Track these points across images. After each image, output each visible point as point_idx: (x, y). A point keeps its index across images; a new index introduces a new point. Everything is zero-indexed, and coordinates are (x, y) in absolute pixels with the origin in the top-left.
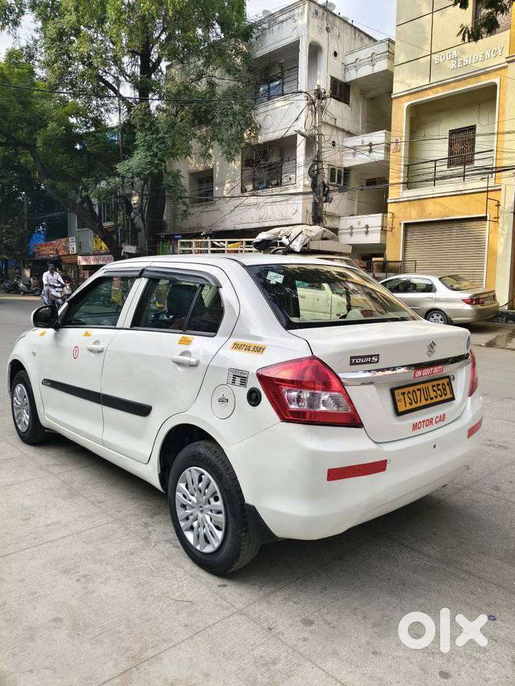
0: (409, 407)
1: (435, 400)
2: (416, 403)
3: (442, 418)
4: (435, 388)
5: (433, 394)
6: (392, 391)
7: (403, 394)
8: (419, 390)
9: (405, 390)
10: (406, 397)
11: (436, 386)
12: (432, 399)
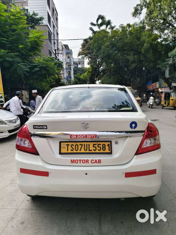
0: (70, 152)
1: (93, 151)
2: (76, 150)
3: (100, 161)
5: (92, 148)
6: (60, 143)
7: (68, 145)
8: (82, 145)
9: (70, 143)
10: (69, 147)
11: (97, 145)
12: (91, 150)
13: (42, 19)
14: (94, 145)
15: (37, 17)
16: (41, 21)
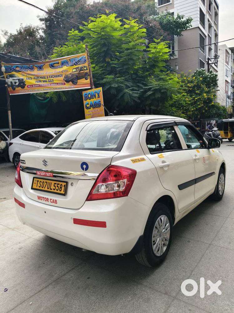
0: (38, 188)
1: (53, 191)
2: (42, 187)
4: (56, 185)
5: (53, 187)
6: (34, 178)
7: (38, 181)
8: (46, 182)
9: (40, 180)
10: (39, 183)
11: (57, 184)
12: (51, 189)
13: (189, 20)
14: (55, 184)
15: (183, 20)
16: (188, 24)
